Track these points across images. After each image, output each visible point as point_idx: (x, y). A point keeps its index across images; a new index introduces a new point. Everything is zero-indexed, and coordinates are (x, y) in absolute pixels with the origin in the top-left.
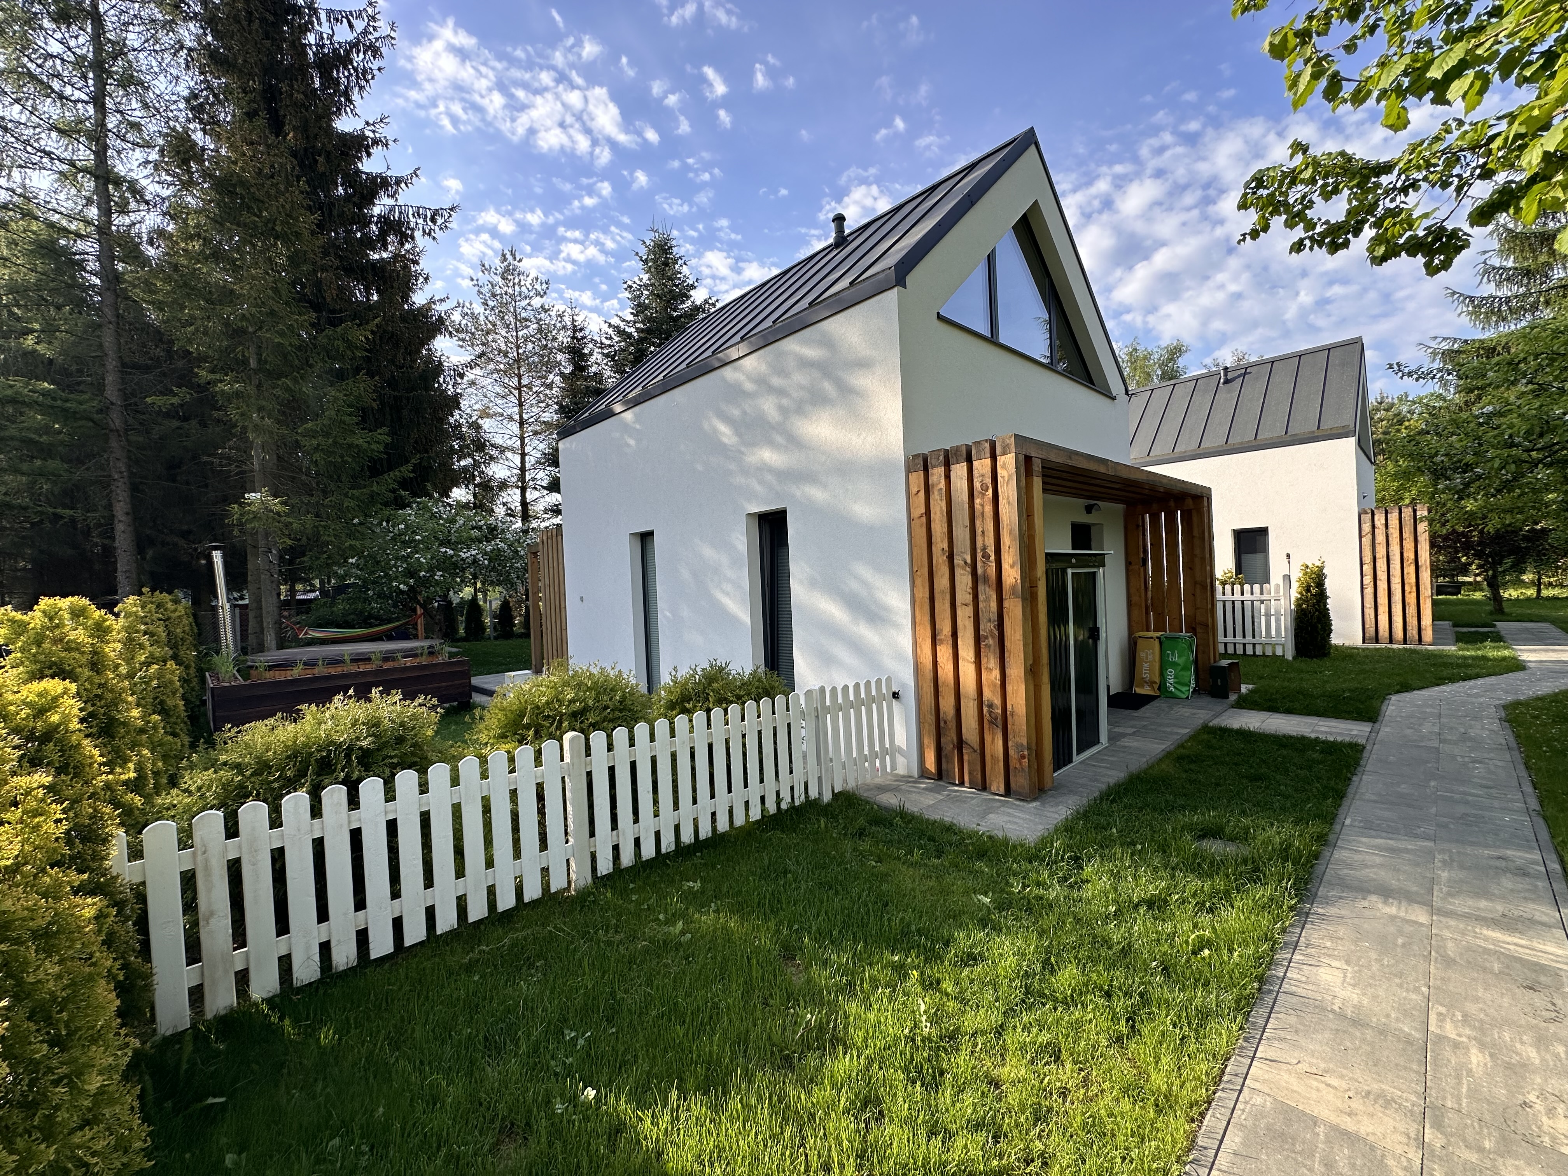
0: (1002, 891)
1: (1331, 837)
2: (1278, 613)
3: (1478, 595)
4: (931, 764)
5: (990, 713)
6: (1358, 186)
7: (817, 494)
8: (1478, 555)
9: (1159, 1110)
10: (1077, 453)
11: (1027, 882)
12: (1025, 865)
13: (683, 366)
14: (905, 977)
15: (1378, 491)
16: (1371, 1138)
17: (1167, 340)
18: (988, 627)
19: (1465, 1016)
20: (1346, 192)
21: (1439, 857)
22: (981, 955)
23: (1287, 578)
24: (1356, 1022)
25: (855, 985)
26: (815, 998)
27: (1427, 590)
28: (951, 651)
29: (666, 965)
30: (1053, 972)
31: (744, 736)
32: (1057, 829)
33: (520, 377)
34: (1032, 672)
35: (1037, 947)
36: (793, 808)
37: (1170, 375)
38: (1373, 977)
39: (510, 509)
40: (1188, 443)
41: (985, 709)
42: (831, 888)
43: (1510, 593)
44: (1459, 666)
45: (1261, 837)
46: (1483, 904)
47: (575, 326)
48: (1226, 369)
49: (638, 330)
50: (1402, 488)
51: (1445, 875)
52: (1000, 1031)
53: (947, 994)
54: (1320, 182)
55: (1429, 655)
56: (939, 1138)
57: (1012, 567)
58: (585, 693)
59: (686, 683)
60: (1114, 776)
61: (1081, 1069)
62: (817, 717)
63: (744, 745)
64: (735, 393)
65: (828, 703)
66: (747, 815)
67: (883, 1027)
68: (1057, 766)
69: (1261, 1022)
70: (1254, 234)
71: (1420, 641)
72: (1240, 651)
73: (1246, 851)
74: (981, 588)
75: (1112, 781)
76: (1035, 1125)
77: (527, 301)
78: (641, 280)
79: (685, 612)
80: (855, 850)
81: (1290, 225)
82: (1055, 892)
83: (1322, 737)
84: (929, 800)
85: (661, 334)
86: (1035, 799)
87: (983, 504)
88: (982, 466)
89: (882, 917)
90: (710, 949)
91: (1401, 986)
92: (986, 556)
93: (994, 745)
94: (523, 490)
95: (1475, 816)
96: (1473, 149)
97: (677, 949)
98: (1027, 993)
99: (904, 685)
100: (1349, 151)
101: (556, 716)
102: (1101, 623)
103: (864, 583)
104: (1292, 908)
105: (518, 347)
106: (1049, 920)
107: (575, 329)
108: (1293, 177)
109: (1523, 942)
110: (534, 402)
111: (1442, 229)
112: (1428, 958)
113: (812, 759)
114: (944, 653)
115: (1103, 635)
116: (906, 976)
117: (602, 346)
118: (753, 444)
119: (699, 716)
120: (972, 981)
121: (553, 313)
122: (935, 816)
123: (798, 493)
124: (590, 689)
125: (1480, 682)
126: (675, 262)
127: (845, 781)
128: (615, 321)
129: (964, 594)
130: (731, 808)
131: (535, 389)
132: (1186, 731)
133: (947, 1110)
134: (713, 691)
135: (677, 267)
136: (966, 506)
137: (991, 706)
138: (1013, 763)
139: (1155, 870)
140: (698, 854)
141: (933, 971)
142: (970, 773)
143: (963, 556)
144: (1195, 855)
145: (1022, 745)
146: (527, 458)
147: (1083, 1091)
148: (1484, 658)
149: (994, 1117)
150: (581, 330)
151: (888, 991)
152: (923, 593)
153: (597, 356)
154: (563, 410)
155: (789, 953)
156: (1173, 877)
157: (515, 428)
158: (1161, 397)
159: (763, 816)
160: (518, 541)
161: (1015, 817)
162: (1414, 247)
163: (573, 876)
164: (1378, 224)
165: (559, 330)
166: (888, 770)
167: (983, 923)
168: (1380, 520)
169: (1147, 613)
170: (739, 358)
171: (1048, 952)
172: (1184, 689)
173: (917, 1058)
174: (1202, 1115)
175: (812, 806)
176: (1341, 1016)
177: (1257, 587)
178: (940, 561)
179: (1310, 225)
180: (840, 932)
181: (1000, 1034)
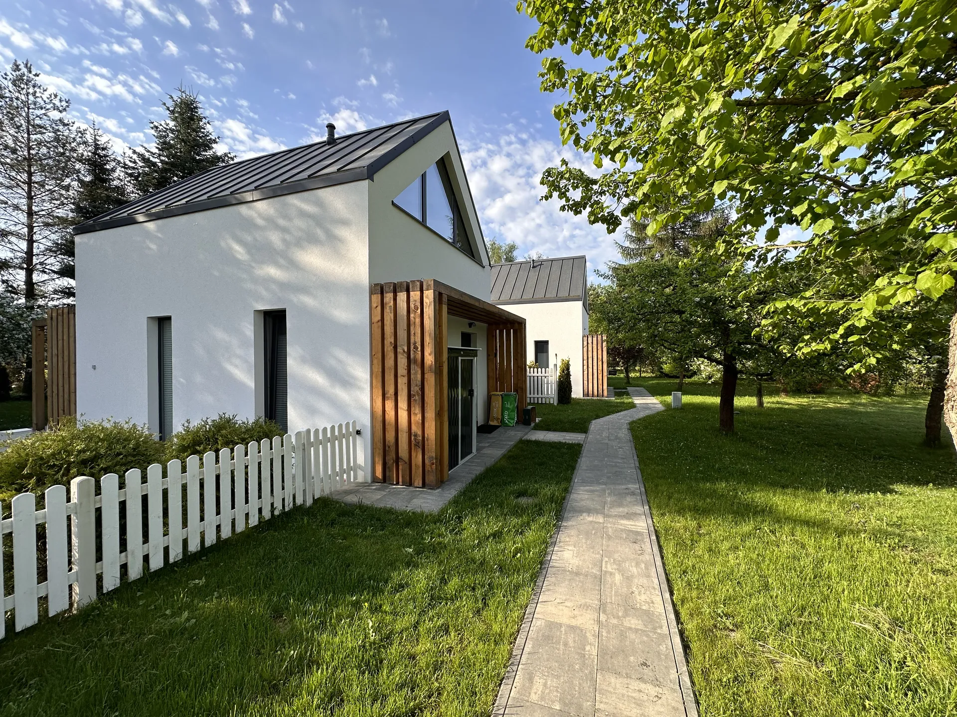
0: (420, 543)
1: (570, 489)
2: (551, 382)
3: (622, 376)
4: (379, 473)
5: (415, 439)
6: (585, 187)
7: (308, 301)
8: (622, 358)
9: (496, 643)
10: (465, 294)
11: (433, 535)
12: (432, 526)
13: (205, 197)
14: (359, 609)
15: (590, 327)
16: (581, 626)
17: (509, 241)
18: (415, 389)
19: (614, 560)
20: (581, 188)
21: (607, 492)
22: (407, 583)
23: (556, 365)
24: (577, 574)
25: (326, 622)
26: (296, 638)
27: (605, 374)
28: (393, 404)
29: (173, 648)
30: (446, 583)
31: (247, 467)
32: (450, 503)
33: (30, 174)
34: (439, 415)
35: (438, 571)
36: (284, 513)
37: (510, 259)
38: (584, 551)
39: (12, 286)
40: (517, 296)
41: (413, 438)
42: (310, 562)
43: (632, 375)
44: (615, 406)
45: (543, 492)
46: (621, 509)
47: (96, 145)
48: (533, 260)
49: (162, 161)
50: (598, 326)
51: (609, 499)
52: (416, 626)
53: (386, 612)
54: (572, 181)
55: (606, 402)
56: (379, 702)
57: (430, 355)
58: (97, 443)
59: (198, 432)
60: (478, 470)
61: (459, 634)
62: (304, 449)
63: (247, 474)
64: (249, 225)
65: (312, 440)
66: (247, 523)
67: (344, 644)
68: (451, 468)
69: (541, 584)
70: (547, 198)
71: (603, 396)
72: (536, 402)
73: (536, 501)
74: (412, 366)
75: (478, 473)
76: (434, 674)
77: (43, 111)
78: (167, 125)
79: (198, 379)
80: (328, 534)
81: (560, 197)
82: (448, 538)
83: (567, 442)
84: (378, 496)
85: (184, 169)
86: (438, 488)
87: (415, 317)
88: (415, 295)
89: (346, 573)
90: (212, 626)
91: (593, 553)
92: (415, 347)
93: (418, 459)
94: (29, 272)
95: (619, 472)
96: (623, 183)
97: (182, 633)
98: (432, 598)
99: (364, 426)
100: (582, 170)
101: (62, 465)
102: (474, 388)
103: (340, 361)
104: (554, 525)
105: (30, 148)
106: (444, 555)
107: (97, 147)
108: (561, 175)
109: (633, 523)
110: (46, 198)
111: (613, 214)
112: (602, 538)
113: (299, 479)
114: (389, 405)
115: (475, 394)
116: (361, 608)
117: (125, 166)
118: (262, 262)
119: (209, 456)
120: (401, 600)
121: (74, 129)
122: (381, 505)
123: (295, 300)
124: (102, 440)
125: (622, 413)
126: (200, 119)
127: (323, 490)
128: (140, 150)
129: (402, 370)
130: (234, 519)
131: (47, 187)
132: (512, 443)
133: (384, 683)
134: (222, 436)
135: (201, 123)
136: (406, 318)
137: (416, 435)
138: (427, 468)
139: (497, 517)
140: (204, 558)
141: (378, 600)
142: (403, 477)
143: (402, 347)
144: (515, 507)
145: (432, 457)
146: (35, 244)
147: (459, 646)
148: (623, 403)
149: (411, 678)
150: (104, 149)
151: (348, 620)
152: (378, 369)
153: (119, 173)
154: (78, 209)
155: (277, 613)
156: (505, 519)
157: (23, 218)
158: (505, 269)
159: (260, 522)
160: (21, 315)
161: (428, 499)
162: (604, 220)
163: (76, 598)
164: (591, 206)
165: (79, 144)
166: (352, 480)
167: (408, 564)
168: (590, 339)
169: (497, 383)
170: (253, 201)
171: (444, 573)
172: (512, 421)
173: (366, 657)
174: (515, 639)
175: (298, 510)
176: (571, 572)
177: (543, 369)
178: (389, 349)
179: (568, 200)
180: (317, 590)
181: (416, 627)
